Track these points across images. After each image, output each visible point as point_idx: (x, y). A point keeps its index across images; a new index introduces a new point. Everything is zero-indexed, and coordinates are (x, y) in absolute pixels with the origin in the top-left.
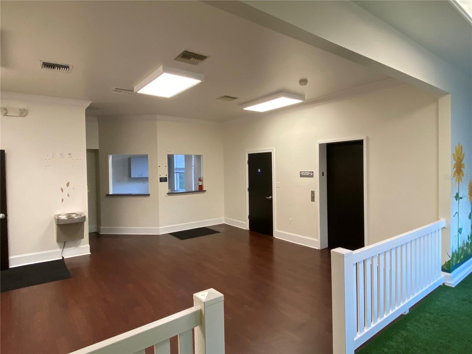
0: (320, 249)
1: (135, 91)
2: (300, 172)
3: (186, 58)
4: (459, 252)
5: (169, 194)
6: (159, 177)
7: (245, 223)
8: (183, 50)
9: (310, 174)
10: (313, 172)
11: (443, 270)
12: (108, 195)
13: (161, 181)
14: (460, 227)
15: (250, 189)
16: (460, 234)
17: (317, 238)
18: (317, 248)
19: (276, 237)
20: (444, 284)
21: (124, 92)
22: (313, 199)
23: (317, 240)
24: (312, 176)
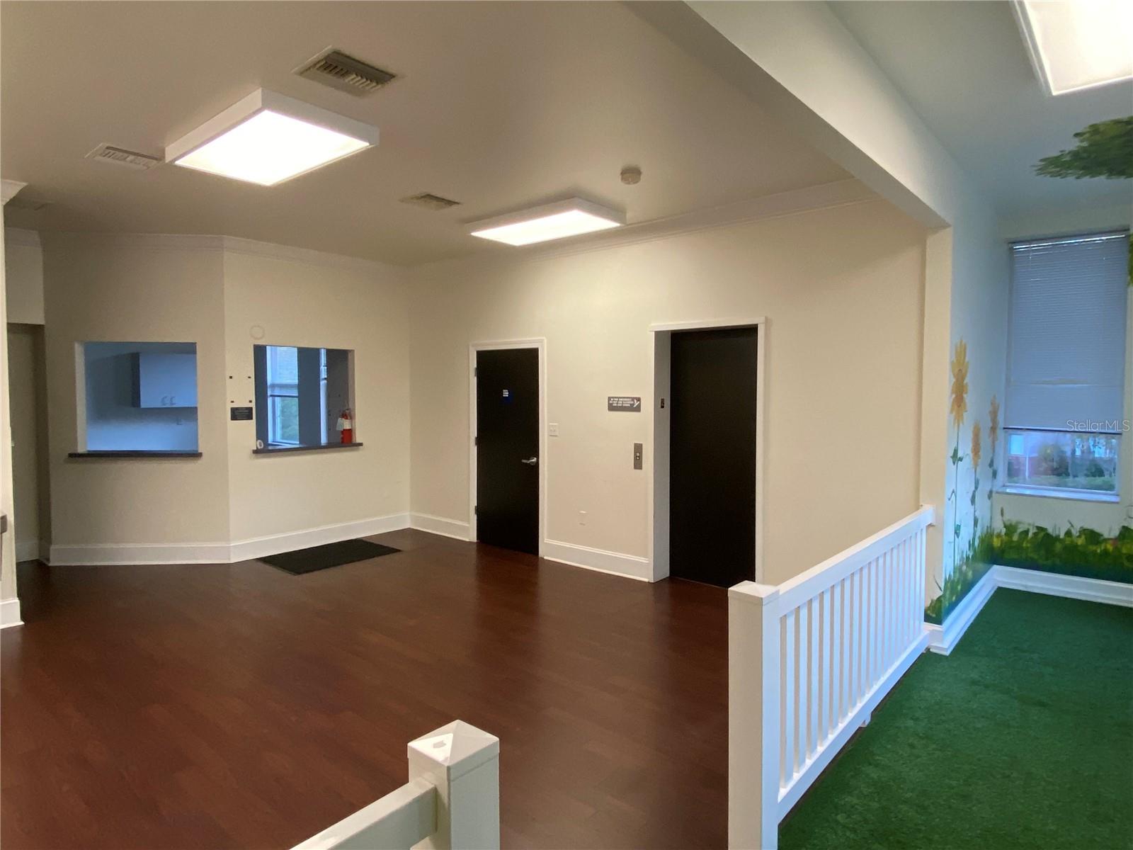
0: (652, 582)
1: (168, 159)
2: (609, 398)
3: (334, 72)
4: (954, 576)
5: (256, 452)
6: (229, 406)
7: (467, 525)
8: (327, 49)
9: (632, 402)
10: (639, 400)
11: (928, 619)
12: (75, 456)
13: (234, 417)
14: (958, 523)
15: (479, 441)
16: (958, 537)
17: (645, 556)
18: (646, 580)
19: (546, 558)
20: (928, 649)
21: (131, 162)
22: (638, 464)
23: (643, 560)
24: (638, 409)
